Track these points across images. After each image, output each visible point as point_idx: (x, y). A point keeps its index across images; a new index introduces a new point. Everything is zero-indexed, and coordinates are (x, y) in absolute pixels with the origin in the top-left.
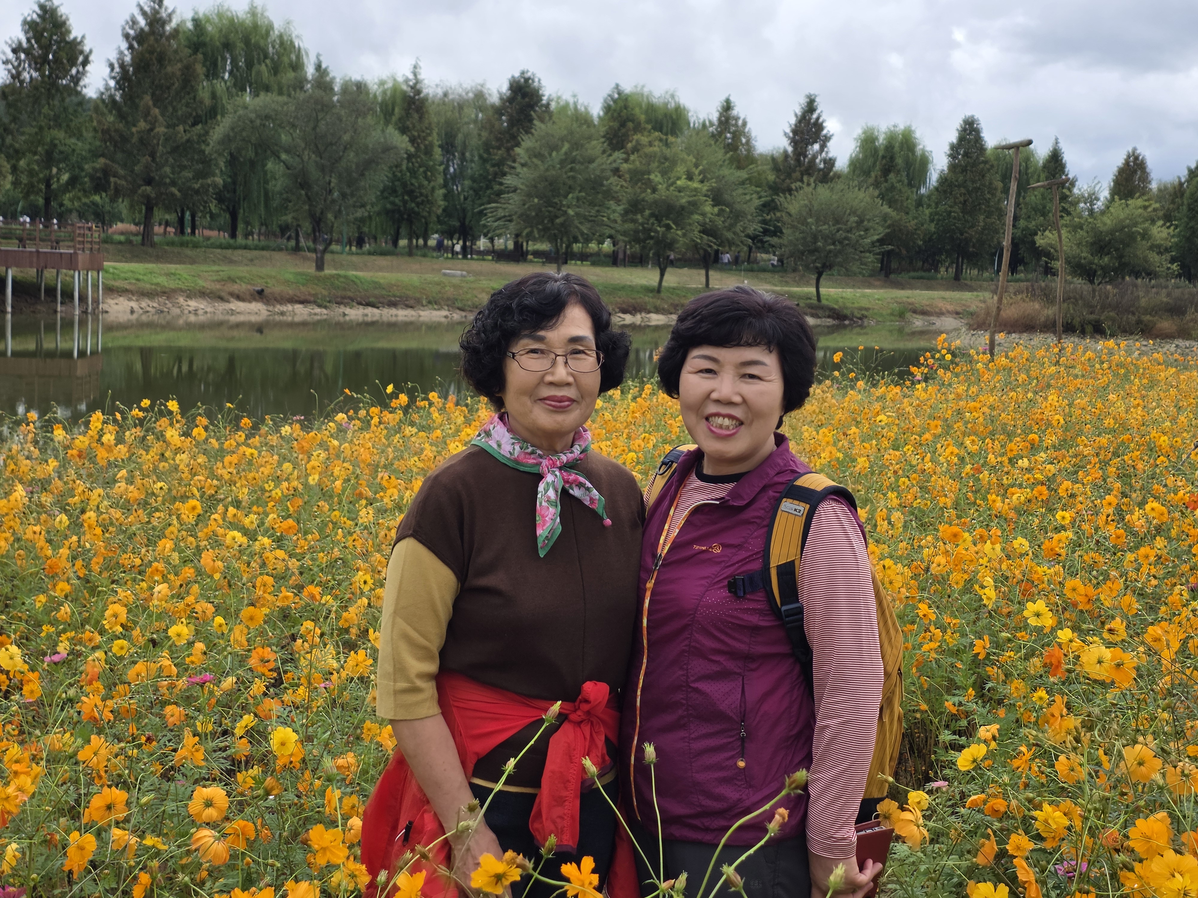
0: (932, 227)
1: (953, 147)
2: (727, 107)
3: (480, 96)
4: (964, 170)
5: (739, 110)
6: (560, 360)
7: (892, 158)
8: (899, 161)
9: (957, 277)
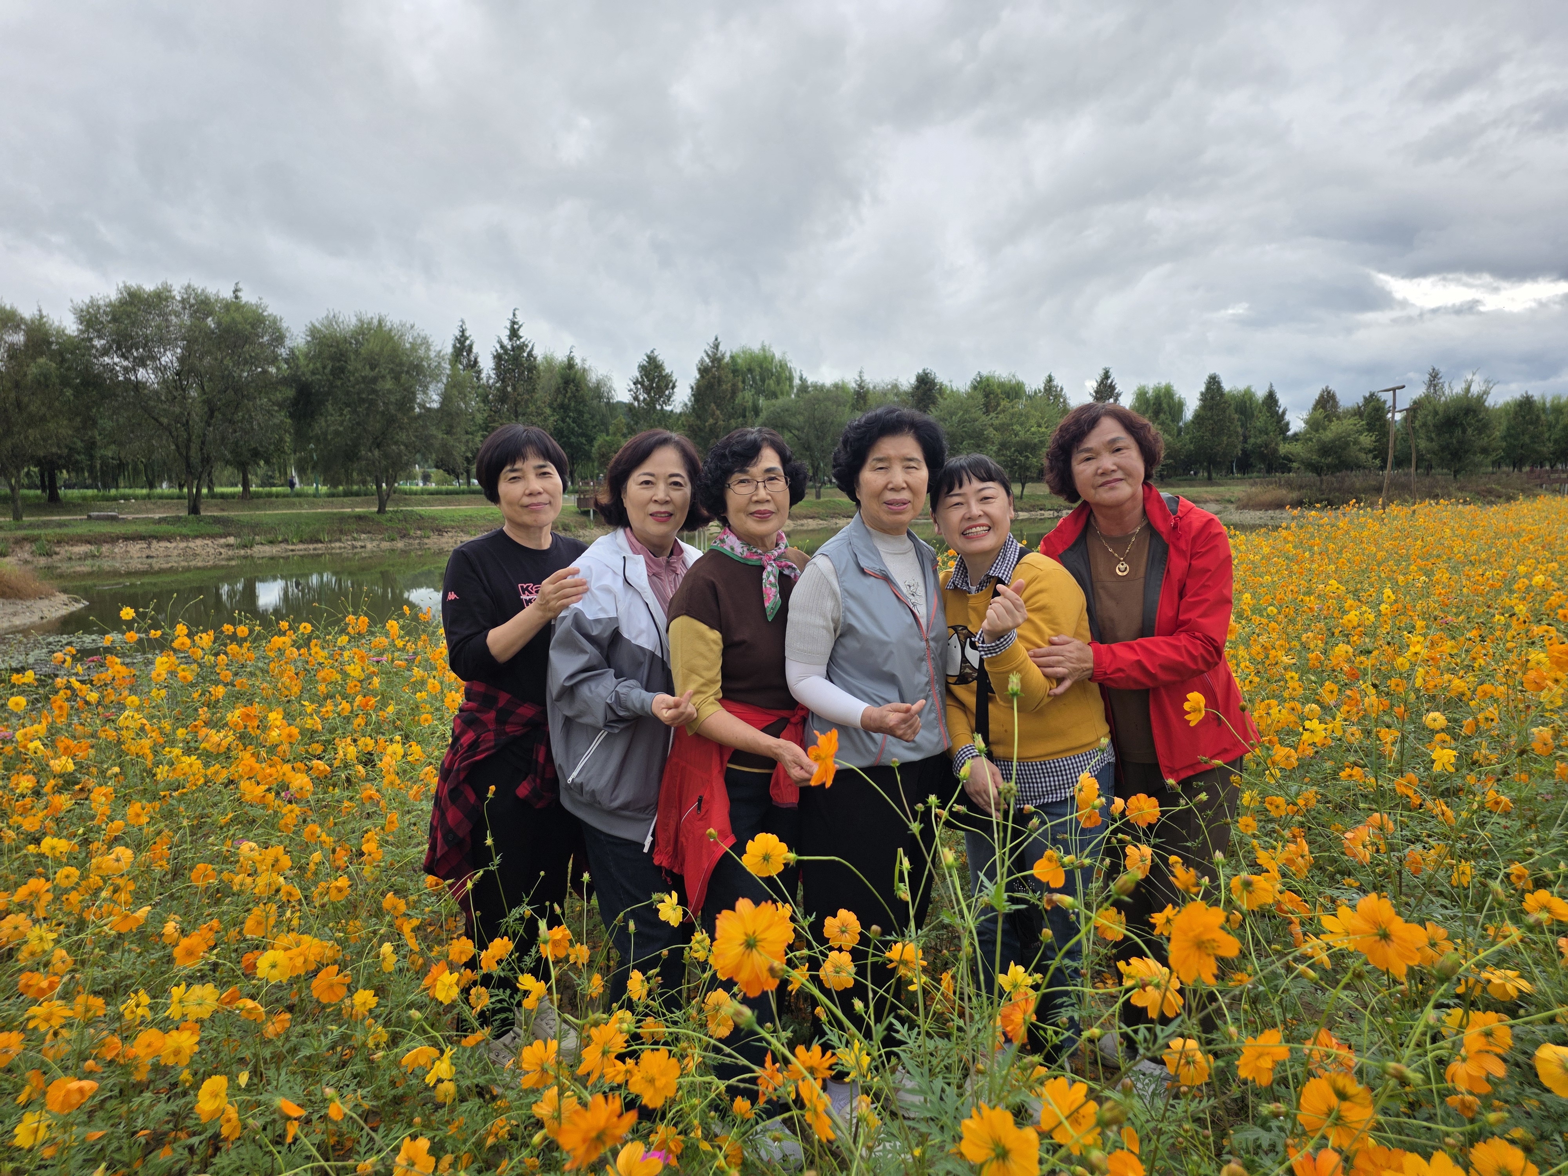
0: (1192, 447)
1: (1202, 394)
2: (1050, 379)
3: (895, 386)
4: (1211, 408)
5: (1058, 382)
6: (761, 485)
7: (1160, 404)
8: (1165, 405)
9: (1210, 478)
